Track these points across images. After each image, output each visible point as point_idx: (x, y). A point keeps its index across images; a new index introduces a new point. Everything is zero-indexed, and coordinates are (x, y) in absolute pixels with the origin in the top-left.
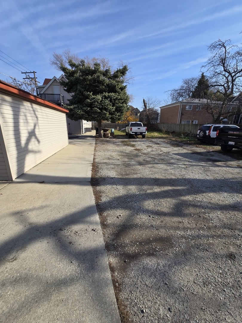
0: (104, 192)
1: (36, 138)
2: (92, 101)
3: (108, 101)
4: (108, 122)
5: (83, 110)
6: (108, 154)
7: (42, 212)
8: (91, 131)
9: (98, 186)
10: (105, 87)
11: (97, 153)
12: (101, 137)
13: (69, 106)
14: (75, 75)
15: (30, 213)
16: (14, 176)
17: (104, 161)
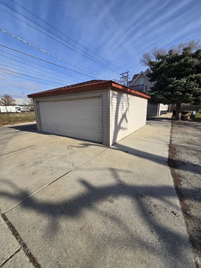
0: (184, 178)
1: (126, 119)
2: (174, 86)
3: (195, 82)
4: (187, 105)
5: (163, 95)
6: (187, 138)
7: (127, 175)
8: (166, 114)
9: (177, 169)
10: (193, 68)
11: (174, 135)
12: (178, 120)
13: (151, 93)
14: (161, 65)
15: (120, 173)
16: (111, 144)
17: (183, 145)
